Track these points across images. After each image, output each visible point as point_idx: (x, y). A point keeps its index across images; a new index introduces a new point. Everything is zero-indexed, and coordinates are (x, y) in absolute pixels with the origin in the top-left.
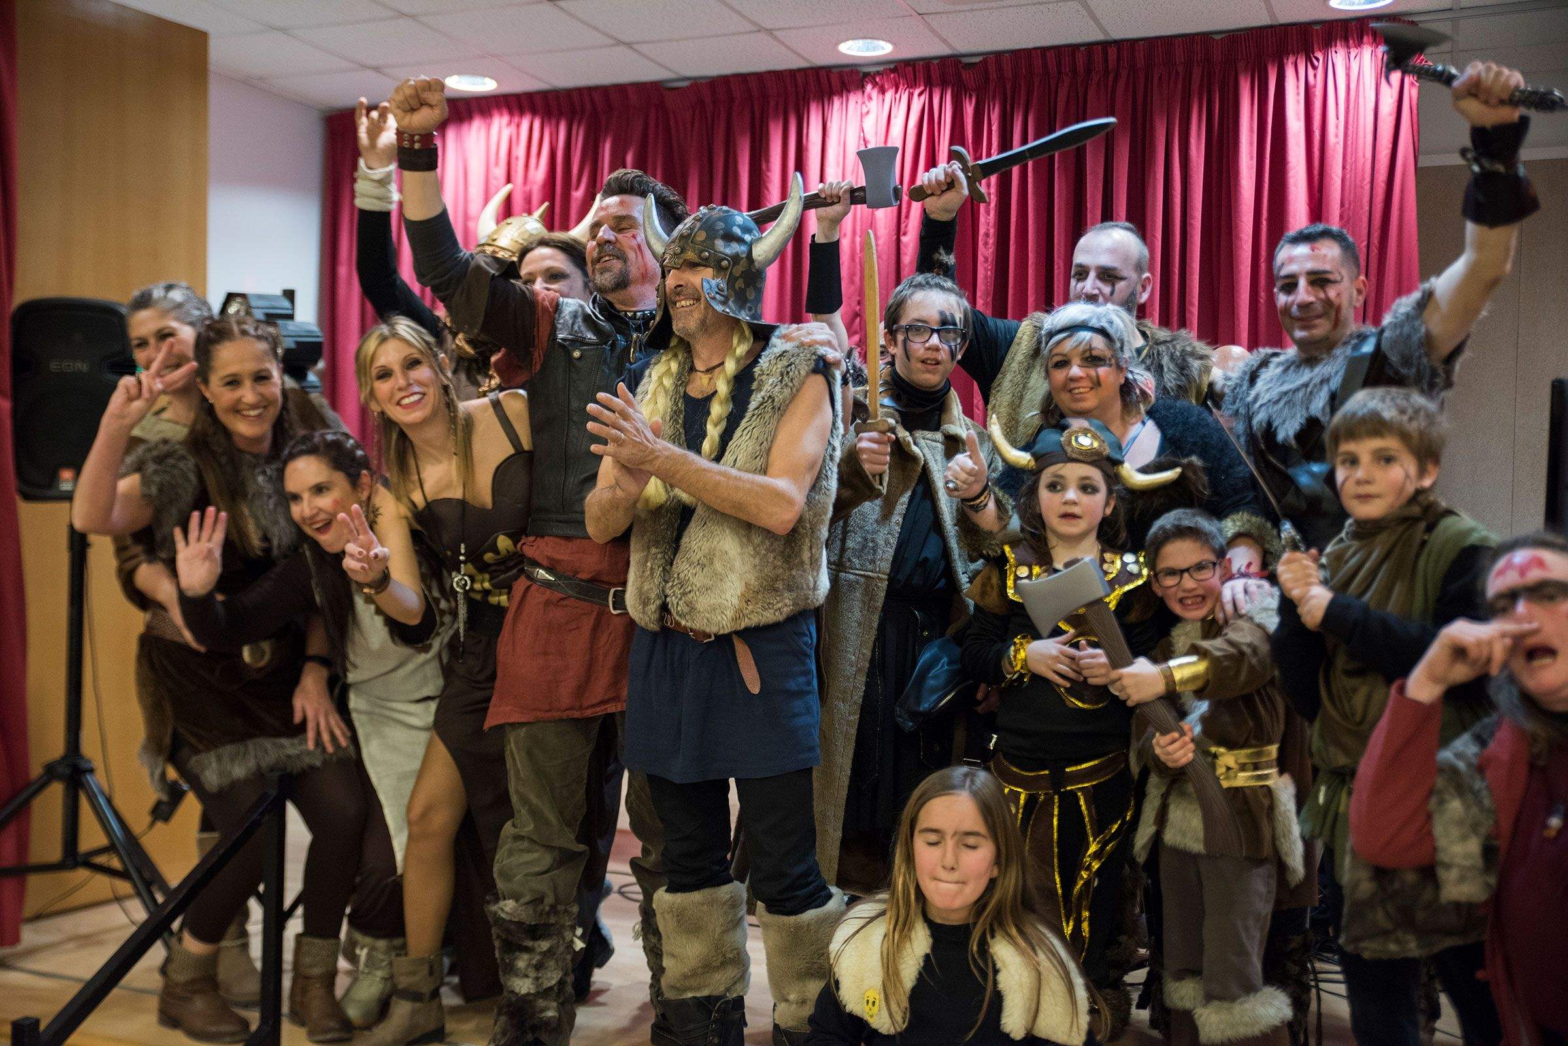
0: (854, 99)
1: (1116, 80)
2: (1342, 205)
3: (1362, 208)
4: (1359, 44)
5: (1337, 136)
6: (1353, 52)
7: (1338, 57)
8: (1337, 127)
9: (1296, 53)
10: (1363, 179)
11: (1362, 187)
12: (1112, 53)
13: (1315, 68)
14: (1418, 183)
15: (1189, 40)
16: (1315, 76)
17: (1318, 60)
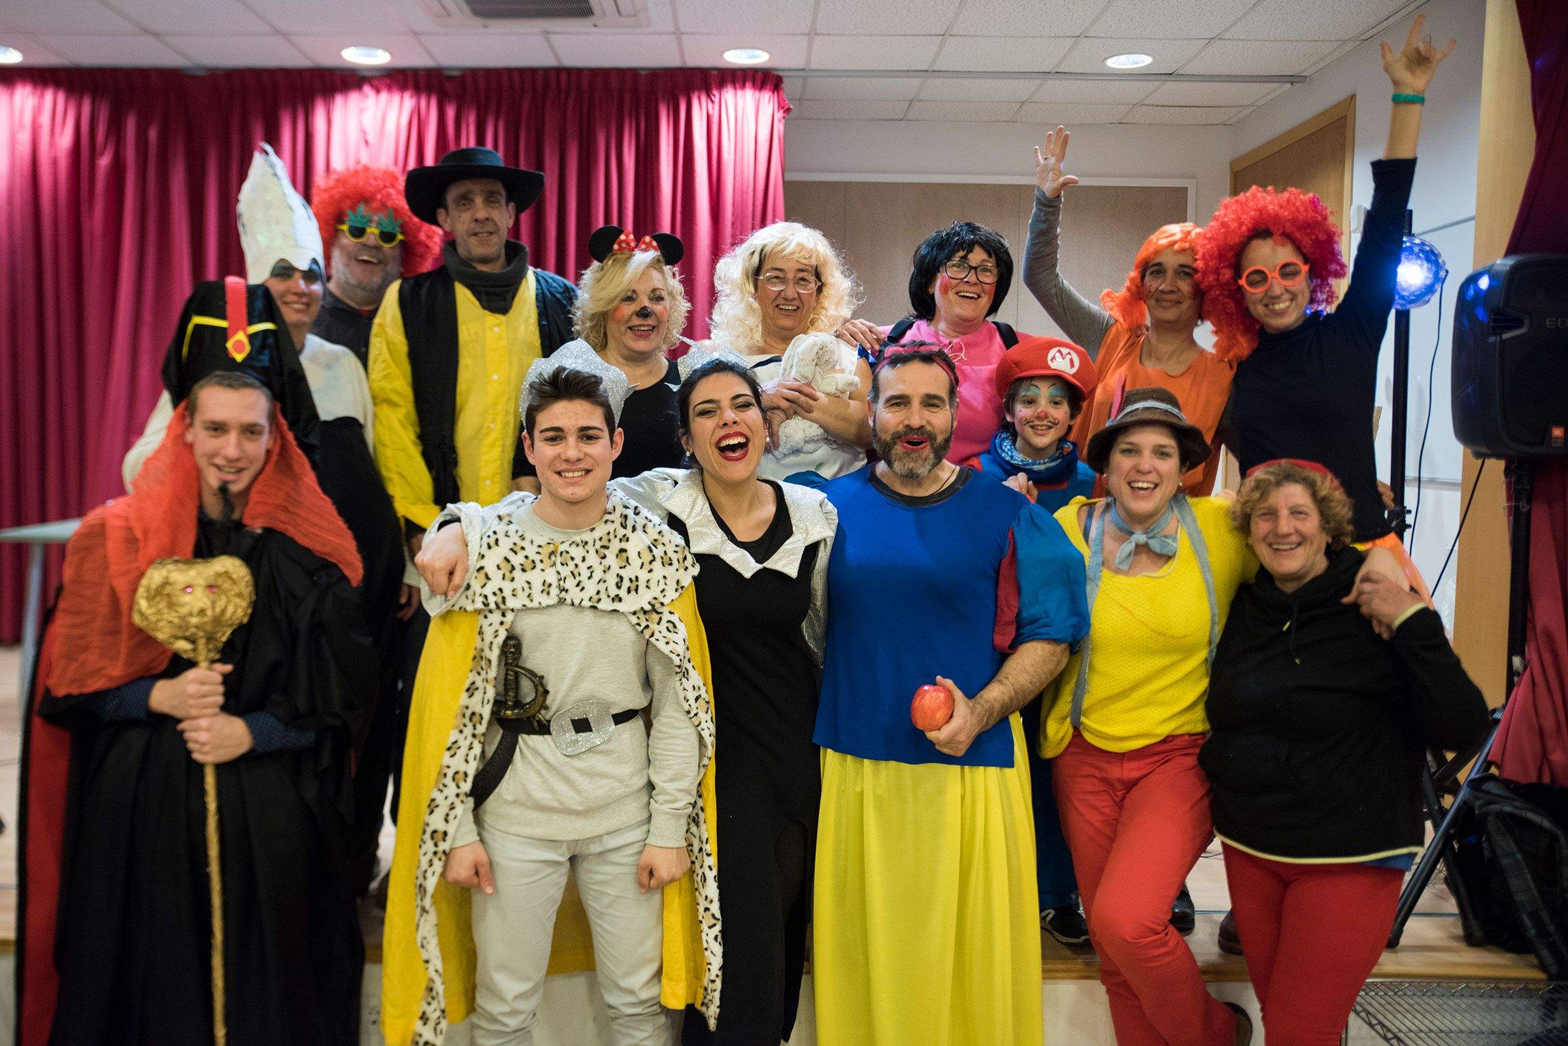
0: (354, 97)
1: (566, 98)
2: (734, 205)
3: (747, 209)
4: (743, 87)
5: (729, 154)
6: (739, 93)
7: (729, 95)
8: (729, 147)
9: (700, 90)
10: (748, 187)
11: (747, 193)
12: (564, 77)
13: (713, 102)
14: (785, 194)
15: (622, 73)
16: (713, 108)
17: (714, 96)
